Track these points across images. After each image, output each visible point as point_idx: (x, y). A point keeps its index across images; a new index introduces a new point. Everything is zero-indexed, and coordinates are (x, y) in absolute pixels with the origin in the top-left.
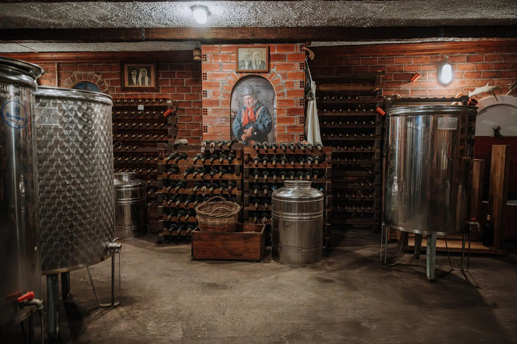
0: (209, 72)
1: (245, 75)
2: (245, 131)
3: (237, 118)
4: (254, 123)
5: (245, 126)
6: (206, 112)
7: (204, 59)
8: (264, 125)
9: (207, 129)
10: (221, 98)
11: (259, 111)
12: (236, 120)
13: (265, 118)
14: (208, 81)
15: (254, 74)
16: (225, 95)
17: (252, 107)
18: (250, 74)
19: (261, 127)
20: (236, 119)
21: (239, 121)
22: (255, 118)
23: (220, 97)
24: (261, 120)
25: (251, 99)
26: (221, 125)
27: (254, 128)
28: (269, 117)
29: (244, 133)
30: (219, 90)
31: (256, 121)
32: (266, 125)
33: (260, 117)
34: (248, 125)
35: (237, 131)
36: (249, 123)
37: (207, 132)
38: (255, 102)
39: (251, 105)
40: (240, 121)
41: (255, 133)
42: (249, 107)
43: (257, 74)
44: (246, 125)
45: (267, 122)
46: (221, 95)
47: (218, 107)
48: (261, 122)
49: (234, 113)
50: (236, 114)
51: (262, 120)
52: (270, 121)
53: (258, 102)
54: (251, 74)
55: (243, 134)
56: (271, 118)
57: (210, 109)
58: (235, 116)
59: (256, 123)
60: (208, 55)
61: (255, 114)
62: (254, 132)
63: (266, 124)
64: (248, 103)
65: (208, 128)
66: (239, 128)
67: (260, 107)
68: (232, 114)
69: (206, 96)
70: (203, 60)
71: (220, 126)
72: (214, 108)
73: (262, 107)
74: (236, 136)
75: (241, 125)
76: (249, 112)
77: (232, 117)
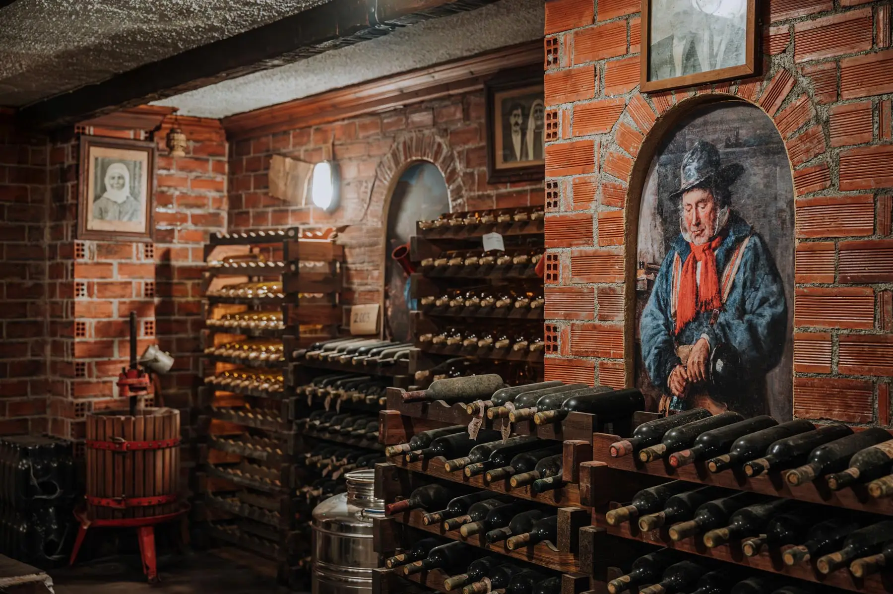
0: (564, 106)
1: (674, 100)
2: (683, 351)
3: (657, 293)
4: (716, 317)
5: (682, 331)
6: (556, 267)
7: (551, 58)
8: (752, 328)
9: (555, 338)
10: (597, 209)
11: (737, 260)
12: (651, 305)
13: (760, 294)
14: (560, 142)
15: (709, 92)
16: (611, 195)
17: (711, 239)
18: (690, 94)
19: (739, 337)
20: (652, 298)
21: (663, 306)
22: (720, 292)
23: (593, 205)
24: (743, 301)
25: (710, 205)
26: (597, 322)
27: (715, 338)
28: (774, 288)
29: (679, 361)
30: (593, 176)
31: (723, 308)
32: (760, 329)
33: (739, 290)
34: (693, 326)
35: (654, 351)
36: (697, 317)
37: (555, 348)
38: (723, 215)
39: (707, 232)
40: (667, 304)
41: (720, 365)
42: (701, 241)
43: (717, 92)
44: (687, 324)
45: (768, 312)
46: (599, 196)
47: (588, 249)
48: (741, 311)
49: (649, 271)
50: (652, 277)
51: (748, 306)
52: (780, 309)
53: (735, 219)
54: (699, 94)
55: (673, 367)
56: (782, 292)
57: (565, 255)
58: (650, 283)
59: (721, 319)
60: (561, 38)
61: (719, 273)
62: (715, 361)
63: (762, 323)
64: (698, 224)
65: (559, 334)
66: (660, 338)
67: (739, 241)
68: (642, 275)
69: (555, 204)
70: (549, 63)
71: (594, 327)
72: (576, 250)
73: (746, 243)
74: (651, 374)
75: (667, 325)
76: (700, 265)
77: (640, 286)
